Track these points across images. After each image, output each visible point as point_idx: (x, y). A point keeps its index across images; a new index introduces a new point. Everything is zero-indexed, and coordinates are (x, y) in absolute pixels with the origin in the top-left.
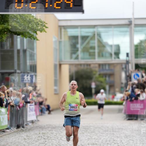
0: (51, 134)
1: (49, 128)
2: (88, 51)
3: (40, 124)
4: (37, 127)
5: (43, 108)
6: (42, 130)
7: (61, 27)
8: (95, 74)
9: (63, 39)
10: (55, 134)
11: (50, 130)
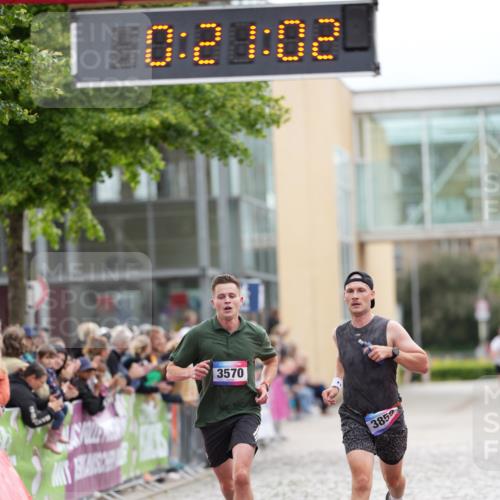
0: (319, 486)
1: (315, 462)
2: (462, 195)
3: (287, 449)
4: (275, 461)
5: (304, 397)
6: (292, 471)
7: (360, 117)
8: (487, 274)
9: (369, 158)
10: (332, 485)
11: (317, 473)
